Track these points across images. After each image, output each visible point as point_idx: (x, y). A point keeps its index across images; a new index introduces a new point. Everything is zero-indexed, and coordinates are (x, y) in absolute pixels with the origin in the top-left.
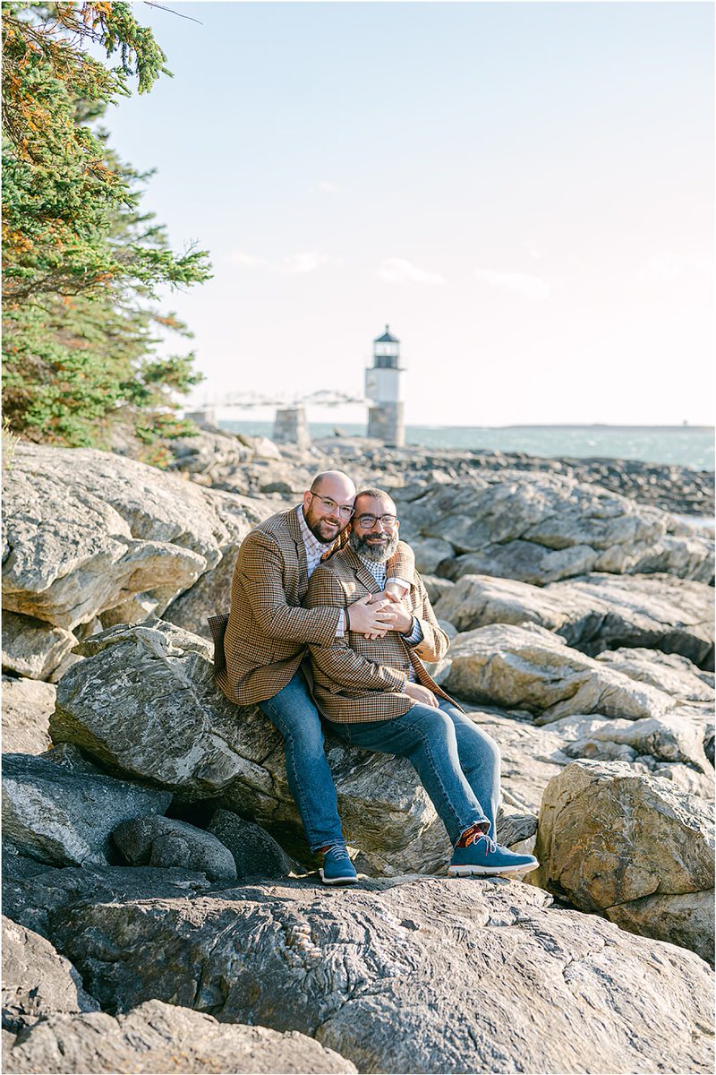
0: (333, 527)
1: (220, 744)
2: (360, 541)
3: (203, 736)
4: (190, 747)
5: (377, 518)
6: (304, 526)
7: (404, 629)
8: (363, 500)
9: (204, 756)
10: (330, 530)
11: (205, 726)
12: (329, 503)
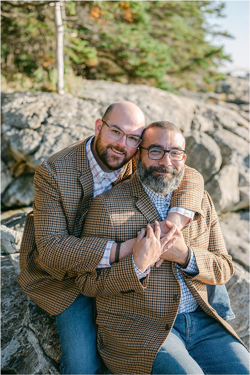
0: (119, 155)
1: (32, 339)
2: (146, 171)
3: (22, 331)
4: (10, 340)
5: (166, 151)
6: (90, 155)
7: (182, 261)
8: (150, 131)
9: (19, 349)
10: (116, 158)
11: (24, 322)
12: (116, 132)
